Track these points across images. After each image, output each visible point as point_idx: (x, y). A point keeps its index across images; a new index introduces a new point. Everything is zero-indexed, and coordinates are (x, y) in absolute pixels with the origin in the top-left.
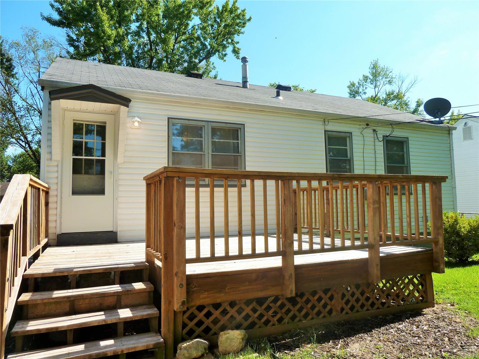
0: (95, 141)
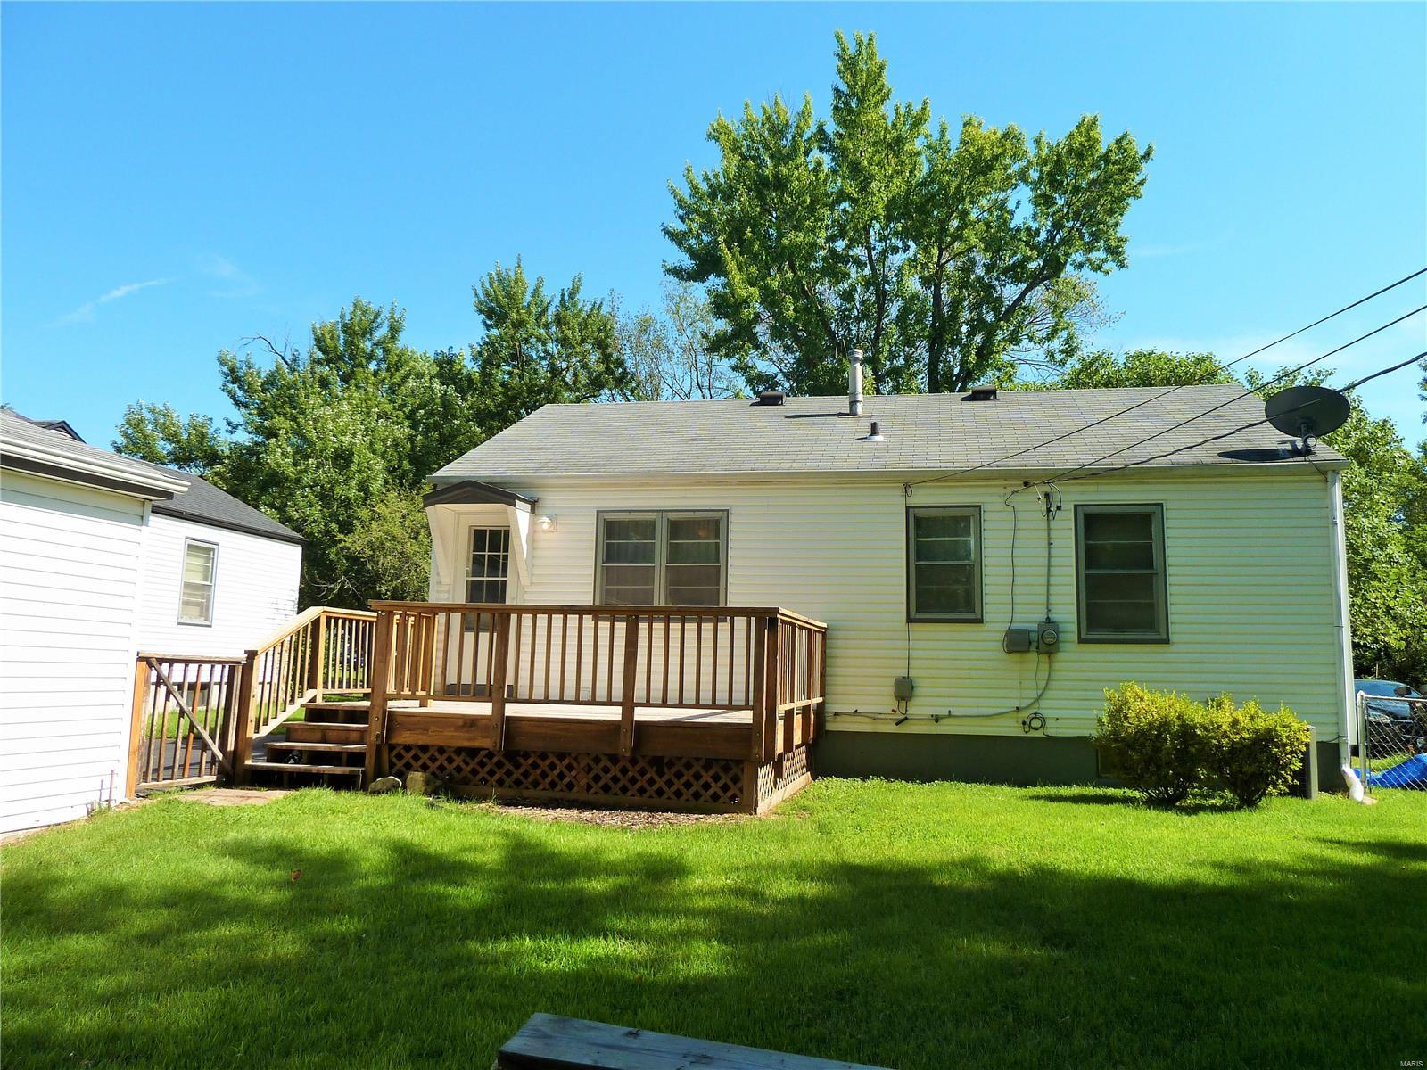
0: (487, 553)
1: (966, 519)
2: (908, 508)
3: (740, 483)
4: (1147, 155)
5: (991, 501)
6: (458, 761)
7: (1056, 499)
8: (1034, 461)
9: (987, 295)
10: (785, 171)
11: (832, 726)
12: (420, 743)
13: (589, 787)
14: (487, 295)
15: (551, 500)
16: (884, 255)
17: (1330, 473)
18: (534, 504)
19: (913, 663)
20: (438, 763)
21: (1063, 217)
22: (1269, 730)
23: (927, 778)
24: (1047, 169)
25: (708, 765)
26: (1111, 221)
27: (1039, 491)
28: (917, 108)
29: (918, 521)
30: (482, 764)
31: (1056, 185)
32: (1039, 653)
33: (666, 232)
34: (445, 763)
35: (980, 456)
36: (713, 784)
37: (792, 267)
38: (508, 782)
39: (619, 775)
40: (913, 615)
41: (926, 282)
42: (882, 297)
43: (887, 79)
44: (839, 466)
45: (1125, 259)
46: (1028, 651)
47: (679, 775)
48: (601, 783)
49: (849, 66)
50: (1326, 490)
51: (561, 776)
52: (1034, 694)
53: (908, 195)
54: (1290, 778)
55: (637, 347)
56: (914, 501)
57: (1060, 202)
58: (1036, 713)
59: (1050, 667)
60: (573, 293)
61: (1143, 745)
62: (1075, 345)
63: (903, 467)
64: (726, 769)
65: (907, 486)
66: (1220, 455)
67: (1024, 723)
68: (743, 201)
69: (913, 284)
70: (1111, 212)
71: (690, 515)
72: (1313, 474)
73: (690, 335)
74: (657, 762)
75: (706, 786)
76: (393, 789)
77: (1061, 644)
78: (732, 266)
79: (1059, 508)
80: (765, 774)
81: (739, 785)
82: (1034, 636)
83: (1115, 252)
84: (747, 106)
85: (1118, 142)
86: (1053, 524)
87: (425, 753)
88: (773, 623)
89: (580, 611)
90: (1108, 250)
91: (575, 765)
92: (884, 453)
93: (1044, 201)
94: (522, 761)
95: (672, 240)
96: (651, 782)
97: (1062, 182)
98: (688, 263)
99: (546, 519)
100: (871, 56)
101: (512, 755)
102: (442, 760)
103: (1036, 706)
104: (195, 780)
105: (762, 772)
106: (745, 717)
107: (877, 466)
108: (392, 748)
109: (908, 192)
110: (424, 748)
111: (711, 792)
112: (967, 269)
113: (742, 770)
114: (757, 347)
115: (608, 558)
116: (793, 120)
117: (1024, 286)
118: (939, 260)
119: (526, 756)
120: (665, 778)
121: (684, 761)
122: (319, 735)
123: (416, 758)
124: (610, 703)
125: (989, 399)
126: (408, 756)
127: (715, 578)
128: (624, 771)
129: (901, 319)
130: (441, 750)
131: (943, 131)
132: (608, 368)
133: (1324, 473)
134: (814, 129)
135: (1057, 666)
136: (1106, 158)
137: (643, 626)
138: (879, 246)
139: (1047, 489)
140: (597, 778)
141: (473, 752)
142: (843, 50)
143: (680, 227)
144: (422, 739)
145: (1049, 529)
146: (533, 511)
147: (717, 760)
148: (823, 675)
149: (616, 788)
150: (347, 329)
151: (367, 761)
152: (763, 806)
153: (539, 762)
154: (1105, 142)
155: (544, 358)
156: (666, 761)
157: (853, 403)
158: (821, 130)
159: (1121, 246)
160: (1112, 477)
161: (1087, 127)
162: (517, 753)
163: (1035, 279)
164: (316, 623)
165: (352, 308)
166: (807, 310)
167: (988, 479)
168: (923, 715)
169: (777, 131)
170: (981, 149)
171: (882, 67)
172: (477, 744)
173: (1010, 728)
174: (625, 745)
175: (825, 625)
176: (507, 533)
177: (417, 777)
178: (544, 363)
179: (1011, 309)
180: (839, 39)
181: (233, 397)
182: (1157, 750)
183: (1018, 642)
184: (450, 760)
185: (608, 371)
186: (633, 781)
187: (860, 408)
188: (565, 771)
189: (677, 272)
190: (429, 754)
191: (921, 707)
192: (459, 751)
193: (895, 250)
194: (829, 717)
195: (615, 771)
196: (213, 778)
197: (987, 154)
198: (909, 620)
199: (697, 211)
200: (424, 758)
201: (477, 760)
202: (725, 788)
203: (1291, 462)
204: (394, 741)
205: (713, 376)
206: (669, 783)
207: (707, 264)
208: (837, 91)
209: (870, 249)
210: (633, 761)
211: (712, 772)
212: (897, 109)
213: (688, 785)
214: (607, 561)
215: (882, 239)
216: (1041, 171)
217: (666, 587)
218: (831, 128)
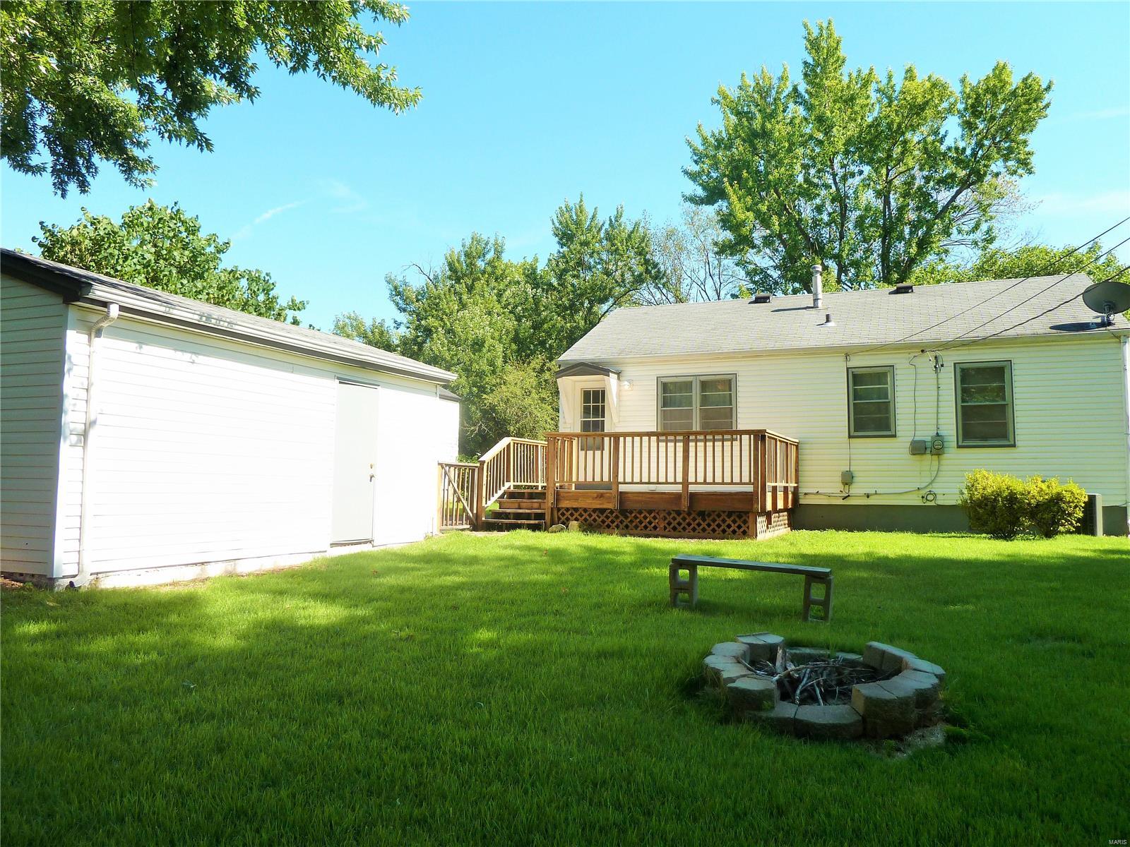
1: (885, 374)
2: (848, 369)
3: (743, 357)
4: (1048, 88)
5: (900, 363)
6: (594, 516)
7: (940, 360)
8: (929, 336)
9: (925, 200)
10: (769, 126)
11: (802, 501)
12: (574, 507)
13: (665, 528)
14: (561, 223)
15: (629, 371)
16: (844, 178)
17: (1122, 337)
18: (619, 374)
19: (853, 463)
20: (583, 517)
21: (983, 138)
22: (1059, 494)
23: (862, 528)
24: (970, 101)
25: (730, 514)
26: (1021, 137)
27: (930, 356)
28: (865, 72)
29: (855, 376)
30: (607, 517)
31: (976, 113)
32: (932, 455)
33: (686, 172)
34: (588, 517)
35: (895, 334)
36: (733, 525)
37: (776, 192)
38: (621, 526)
39: (681, 521)
40: (852, 434)
41: (879, 194)
42: (844, 208)
43: (841, 53)
44: (804, 344)
45: (1032, 168)
46: (925, 453)
47: (714, 521)
48: (671, 526)
49: (814, 45)
50: (1120, 348)
51: (650, 523)
52: (929, 480)
53: (861, 135)
54: (1074, 522)
55: (664, 249)
56: (851, 364)
57: (981, 127)
58: (930, 491)
59: (939, 462)
60: (618, 216)
61: (986, 505)
62: (994, 234)
63: (844, 343)
64: (740, 517)
65: (847, 355)
66: (1051, 328)
67: (923, 497)
68: (739, 149)
69: (868, 197)
70: (1023, 130)
71: (713, 377)
72: (1111, 338)
73: (703, 239)
74: (702, 514)
75: (729, 526)
76: (562, 529)
77: (945, 449)
78: (734, 198)
79: (942, 366)
80: (761, 520)
81: (747, 525)
82: (929, 445)
83: (1024, 163)
84: (743, 75)
85: (1025, 80)
86: (940, 376)
87: (576, 512)
88: (763, 438)
89: (649, 434)
90: (1019, 161)
91: (658, 516)
92: (834, 335)
93: (969, 126)
94: (629, 515)
95: (691, 178)
96: (699, 525)
97: (982, 111)
98: (700, 192)
99: (626, 383)
100: (830, 36)
101: (624, 512)
102: (585, 515)
103: (931, 486)
104: (461, 527)
105: (760, 519)
106: (750, 488)
107: (828, 343)
108: (559, 510)
109: (861, 132)
110: (576, 510)
111: (731, 529)
112: (909, 184)
113: (748, 517)
114: (753, 247)
115: (664, 405)
116: (775, 82)
117: (955, 189)
118: (887, 178)
119: (631, 512)
120: (706, 523)
121: (716, 513)
122: (517, 506)
123: (572, 515)
124: (675, 483)
125: (908, 292)
126: (568, 514)
127: (730, 414)
128: (684, 519)
129: (860, 223)
130: (585, 510)
131: (890, 78)
132: (647, 269)
133: (1119, 337)
134: (790, 89)
135: (943, 462)
136: (1014, 93)
137: (692, 444)
138: (841, 172)
139: (934, 354)
140: (669, 524)
141: (602, 511)
142: (809, 34)
143: (696, 168)
144: (575, 505)
145: (938, 378)
146: (619, 378)
147: (734, 512)
148: (797, 471)
149: (680, 528)
150: (467, 255)
151: (546, 517)
152: (760, 537)
153: (638, 515)
154: (1015, 81)
155: (599, 263)
156: (706, 513)
157: (816, 300)
158: (795, 89)
159: (1029, 159)
160: (978, 345)
161: (999, 71)
162: (626, 511)
163: (965, 184)
164: (509, 446)
165: (470, 241)
166: (788, 224)
167: (899, 349)
168: (859, 495)
169: (763, 92)
170: (915, 98)
171: (838, 43)
172: (605, 506)
173: (915, 501)
174: (685, 504)
175: (797, 441)
176: (603, 392)
177: (574, 524)
178: (599, 266)
179: (945, 208)
180: (805, 26)
181: (397, 304)
182: (994, 507)
183: (919, 449)
184: (590, 516)
185: (647, 271)
186: (689, 524)
187: (820, 303)
188: (652, 520)
189: (693, 200)
190: (579, 513)
191: (858, 489)
192: (595, 510)
193: (853, 175)
194: (801, 496)
195: (679, 519)
196: (468, 526)
197: (920, 100)
198: (850, 437)
199: (706, 156)
200: (576, 515)
201: (605, 515)
202: (739, 527)
203: (1097, 331)
204: (560, 506)
205: (721, 268)
206: (709, 525)
207: (714, 194)
208: (805, 63)
209: (834, 175)
210: (689, 514)
211: (732, 518)
212: (850, 75)
213: (719, 526)
214: (664, 407)
215: (843, 166)
216: (966, 103)
217: (700, 420)
218: (803, 87)
